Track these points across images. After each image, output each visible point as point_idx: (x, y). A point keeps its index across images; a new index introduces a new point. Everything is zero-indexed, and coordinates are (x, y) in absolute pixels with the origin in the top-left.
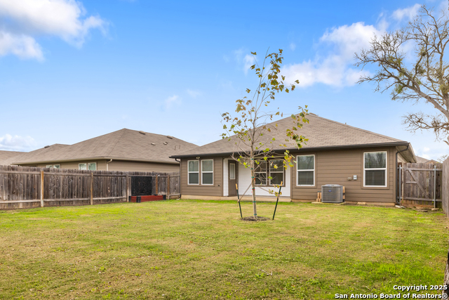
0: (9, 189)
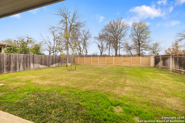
0: (179, 64)
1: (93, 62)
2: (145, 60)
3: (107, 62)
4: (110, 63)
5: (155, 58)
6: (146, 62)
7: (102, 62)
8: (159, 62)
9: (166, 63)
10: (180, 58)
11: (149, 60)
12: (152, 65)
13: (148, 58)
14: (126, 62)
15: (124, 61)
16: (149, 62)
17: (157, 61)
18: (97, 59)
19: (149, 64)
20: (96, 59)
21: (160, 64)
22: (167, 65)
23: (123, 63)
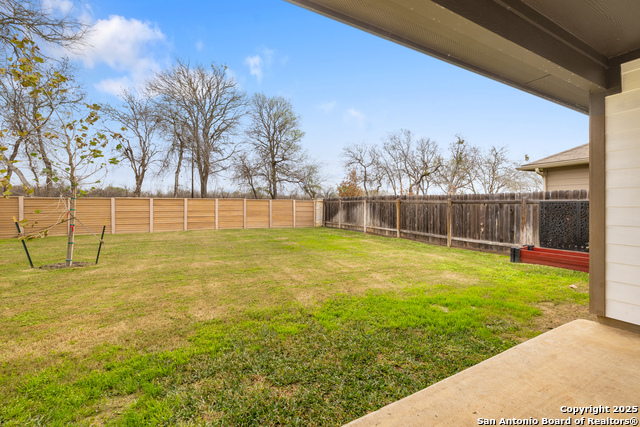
0: (380, 216)
1: (119, 222)
2: (305, 209)
3: (191, 220)
4: (203, 220)
5: (325, 202)
6: (305, 215)
7: (169, 221)
8: (335, 212)
9: (353, 215)
10: (382, 204)
11: (310, 209)
12: (317, 222)
13: (311, 205)
14: (256, 215)
15: (251, 214)
16: (310, 214)
17: (330, 210)
18: (145, 208)
19: (312, 221)
20: (140, 209)
21: (340, 217)
22: (355, 221)
23: (249, 219)
